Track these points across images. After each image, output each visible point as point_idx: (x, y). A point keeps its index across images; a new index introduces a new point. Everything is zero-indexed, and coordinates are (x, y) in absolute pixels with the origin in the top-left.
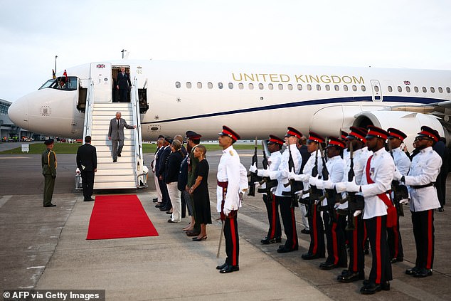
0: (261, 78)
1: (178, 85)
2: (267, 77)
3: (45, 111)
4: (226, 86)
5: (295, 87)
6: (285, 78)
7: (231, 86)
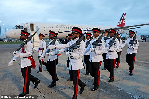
0: (61, 26)
1: (44, 28)
2: (62, 26)
3: (15, 34)
4: (54, 28)
5: (68, 28)
6: (65, 26)
7: (55, 28)
